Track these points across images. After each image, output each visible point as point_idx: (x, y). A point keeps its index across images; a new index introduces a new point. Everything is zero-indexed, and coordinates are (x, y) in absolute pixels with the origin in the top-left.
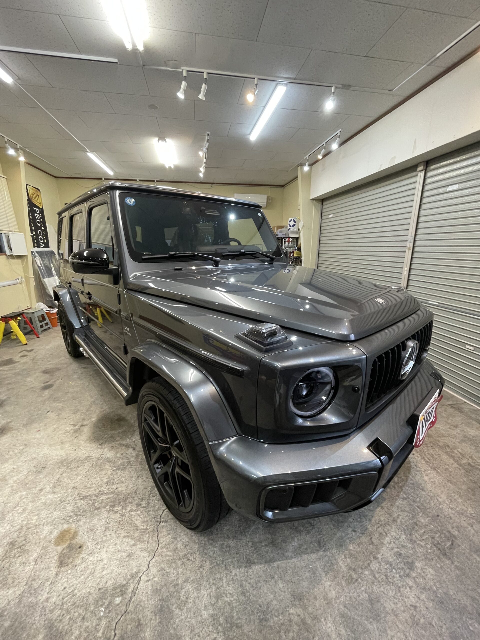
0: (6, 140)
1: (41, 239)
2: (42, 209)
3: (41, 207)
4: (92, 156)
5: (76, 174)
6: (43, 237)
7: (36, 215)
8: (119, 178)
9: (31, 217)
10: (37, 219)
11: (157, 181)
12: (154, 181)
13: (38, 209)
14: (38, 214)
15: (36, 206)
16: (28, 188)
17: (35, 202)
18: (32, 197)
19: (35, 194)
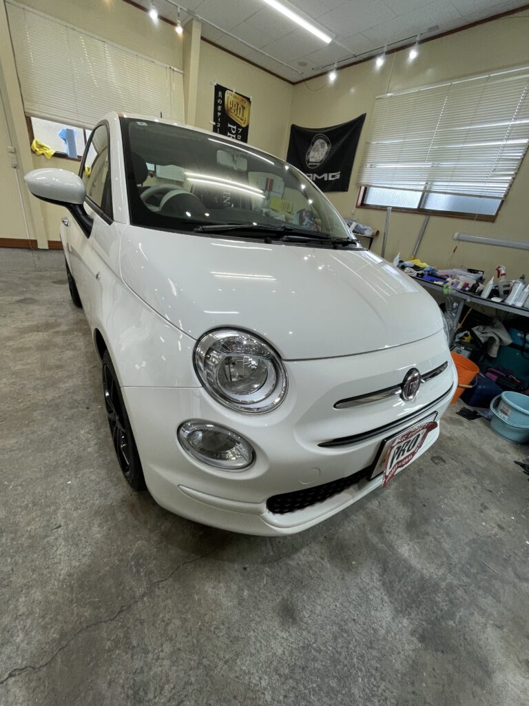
13: (235, 128)
14: (233, 134)
15: (234, 123)
16: (226, 95)
17: (233, 116)
18: (231, 108)
19: (238, 105)
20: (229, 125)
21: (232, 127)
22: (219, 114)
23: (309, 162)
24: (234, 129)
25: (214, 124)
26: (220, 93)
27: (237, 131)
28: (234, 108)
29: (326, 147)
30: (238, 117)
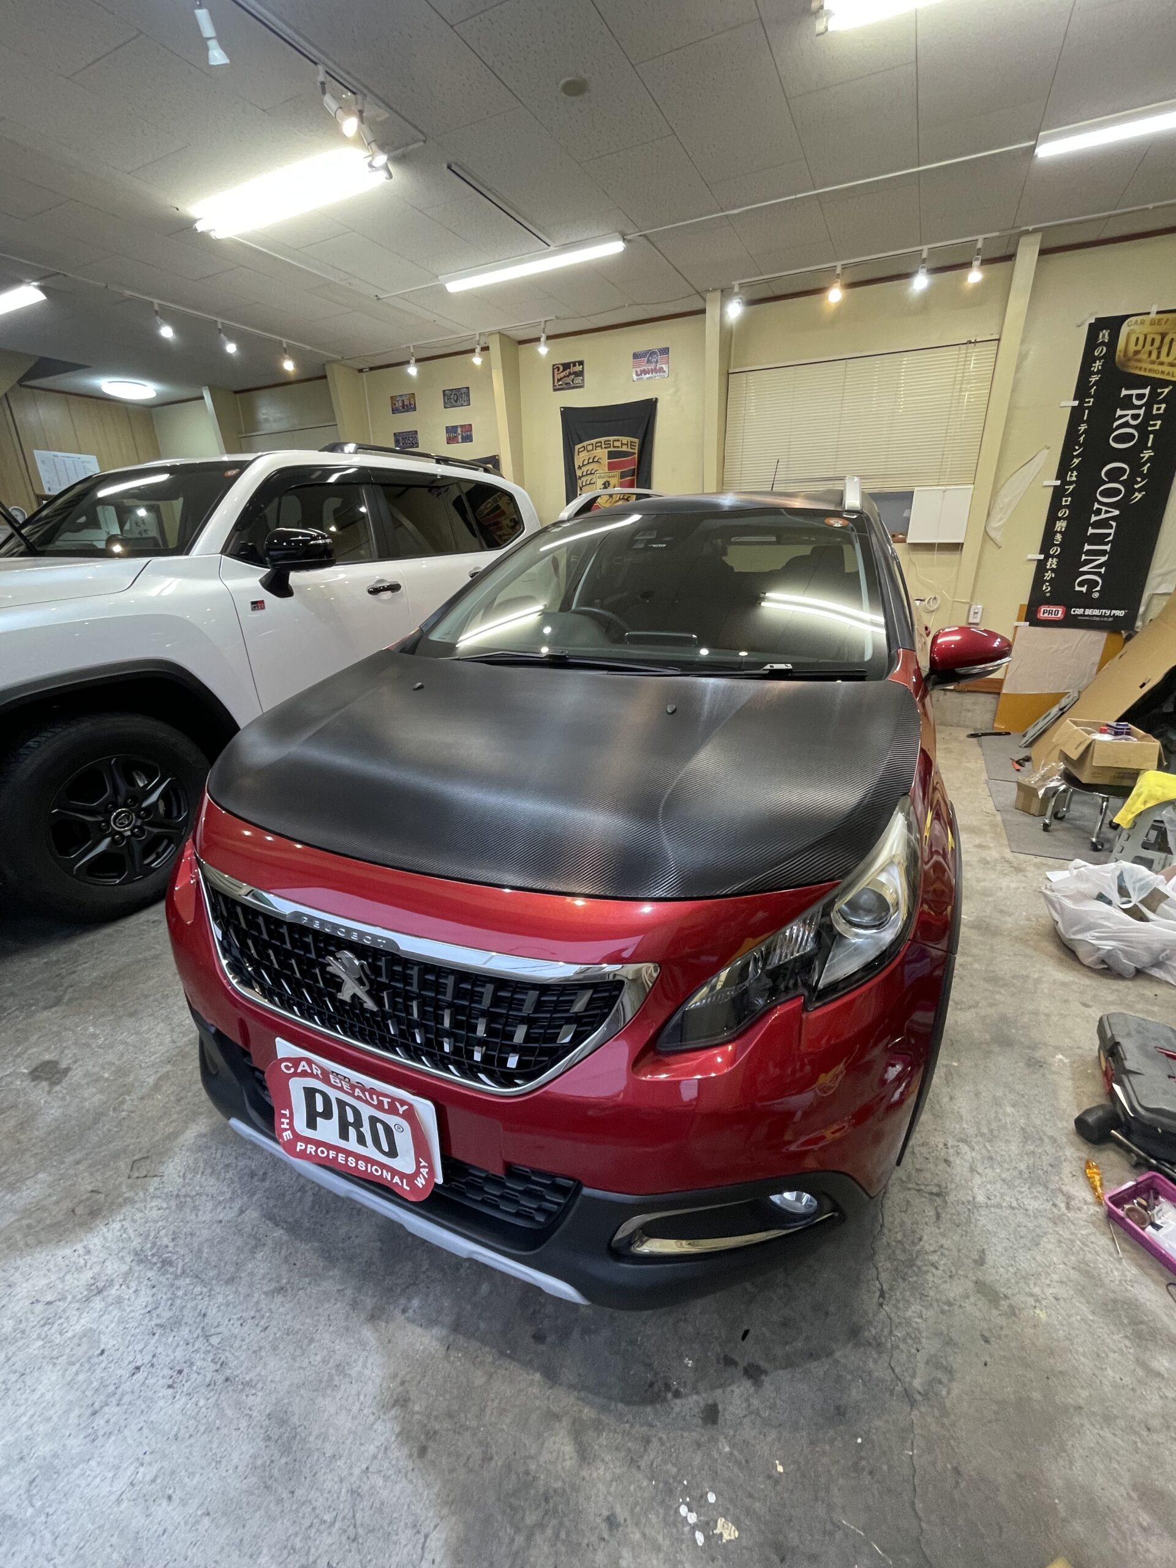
1: (1108, 493)
6: (1129, 485)
7: (1119, 412)
9: (1083, 427)
10: (1126, 425)
13: (1147, 391)
14: (1139, 407)
15: (1140, 381)
16: (1125, 329)
17: (1145, 368)
18: (1137, 353)
19: (1163, 336)
20: (1124, 392)
21: (1135, 392)
22: (1094, 379)
24: (1140, 397)
25: (1076, 403)
26: (1104, 335)
27: (1154, 395)
28: (1148, 347)
30: (1162, 364)
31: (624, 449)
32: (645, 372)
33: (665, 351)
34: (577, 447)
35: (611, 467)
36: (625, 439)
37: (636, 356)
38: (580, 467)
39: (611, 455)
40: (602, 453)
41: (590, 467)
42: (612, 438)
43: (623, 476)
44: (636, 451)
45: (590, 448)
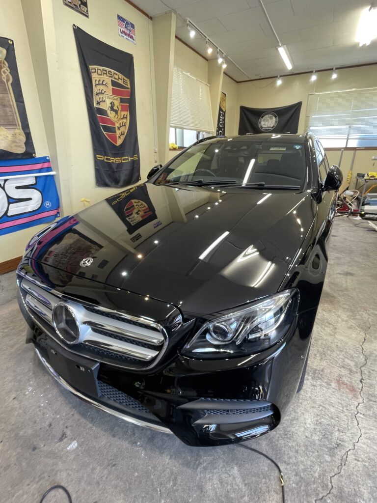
0: (218, 51)
2: (225, 112)
3: (224, 111)
4: (282, 51)
5: (256, 75)
7: (221, 118)
8: (295, 72)
10: (221, 121)
11: (336, 69)
12: (332, 69)
21: (221, 112)
23: (262, 128)
27: (223, 114)
29: (274, 119)
31: (120, 82)
32: (126, 34)
33: (133, 26)
34: (91, 67)
35: (114, 92)
36: (121, 76)
37: (119, 18)
38: (95, 86)
39: (114, 83)
40: (108, 80)
41: (101, 87)
42: (113, 71)
43: (122, 101)
44: (129, 86)
45: (99, 72)
